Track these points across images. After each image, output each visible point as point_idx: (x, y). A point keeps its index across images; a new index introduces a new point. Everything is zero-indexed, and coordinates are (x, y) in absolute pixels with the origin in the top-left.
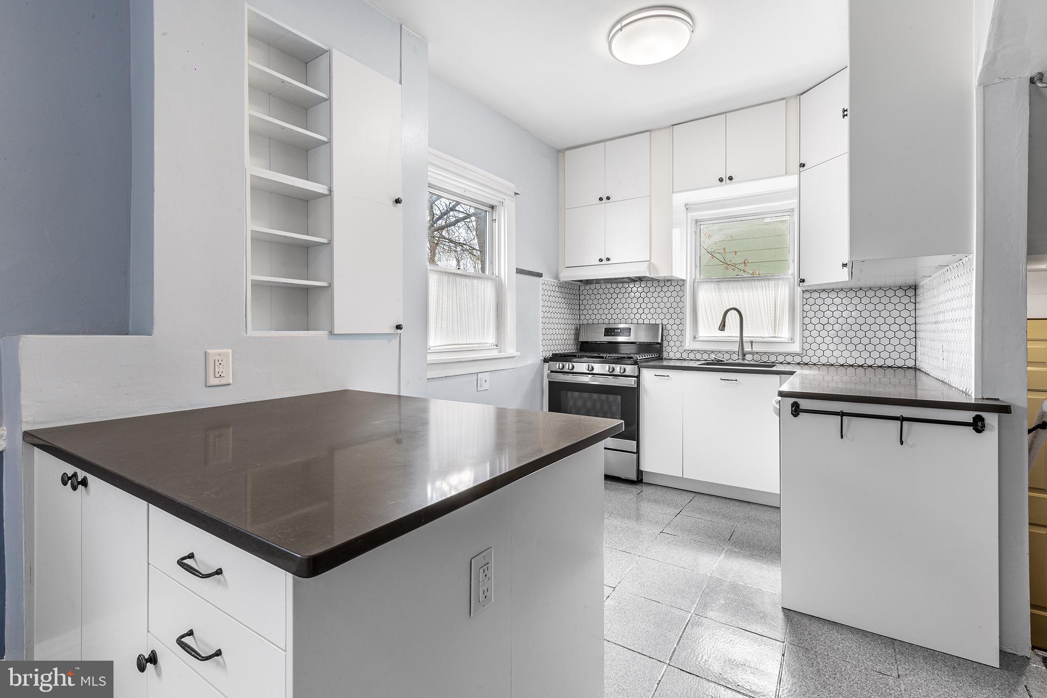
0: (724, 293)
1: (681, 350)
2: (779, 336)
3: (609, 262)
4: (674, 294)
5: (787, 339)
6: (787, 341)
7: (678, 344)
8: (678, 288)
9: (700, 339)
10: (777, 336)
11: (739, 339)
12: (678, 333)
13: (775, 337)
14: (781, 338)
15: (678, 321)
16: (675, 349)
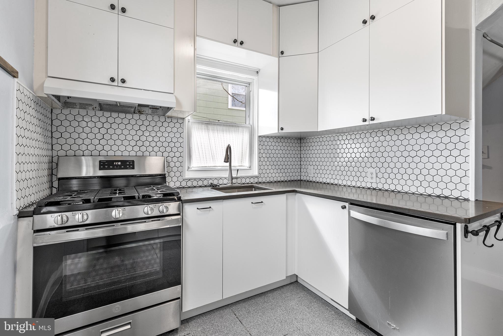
0: (211, 133)
1: (180, 179)
2: (244, 165)
3: (124, 85)
4: (175, 130)
5: (247, 167)
6: (248, 168)
7: (178, 174)
8: (178, 125)
9: (193, 169)
10: (242, 165)
11: (228, 167)
12: (178, 164)
13: (241, 166)
14: (245, 166)
15: (178, 154)
16: (175, 179)
